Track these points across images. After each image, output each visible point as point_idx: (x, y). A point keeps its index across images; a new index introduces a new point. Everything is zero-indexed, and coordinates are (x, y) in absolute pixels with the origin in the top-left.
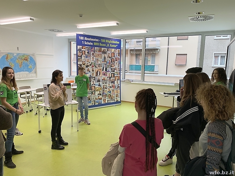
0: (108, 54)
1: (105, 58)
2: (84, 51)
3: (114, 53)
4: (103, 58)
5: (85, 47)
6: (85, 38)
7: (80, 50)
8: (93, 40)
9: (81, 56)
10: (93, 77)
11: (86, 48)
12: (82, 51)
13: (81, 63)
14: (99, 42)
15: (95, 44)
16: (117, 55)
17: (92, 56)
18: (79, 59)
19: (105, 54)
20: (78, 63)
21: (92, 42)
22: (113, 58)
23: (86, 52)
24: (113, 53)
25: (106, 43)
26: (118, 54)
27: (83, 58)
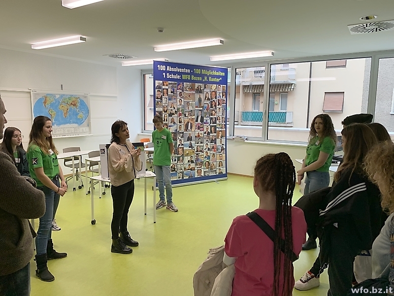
0: (205, 93)
1: (200, 100)
2: (165, 89)
3: (216, 92)
4: (197, 100)
5: (167, 83)
6: (168, 67)
7: (159, 87)
8: (180, 70)
9: (161, 98)
10: (180, 133)
12: (163, 89)
13: (161, 109)
14: (190, 74)
15: (184, 77)
16: (221, 95)
17: (178, 97)
18: (158, 102)
20: (157, 109)
21: (179, 73)
22: (214, 101)
23: (169, 90)
24: (213, 91)
25: (203, 76)
26: (223, 92)
27: (164, 100)
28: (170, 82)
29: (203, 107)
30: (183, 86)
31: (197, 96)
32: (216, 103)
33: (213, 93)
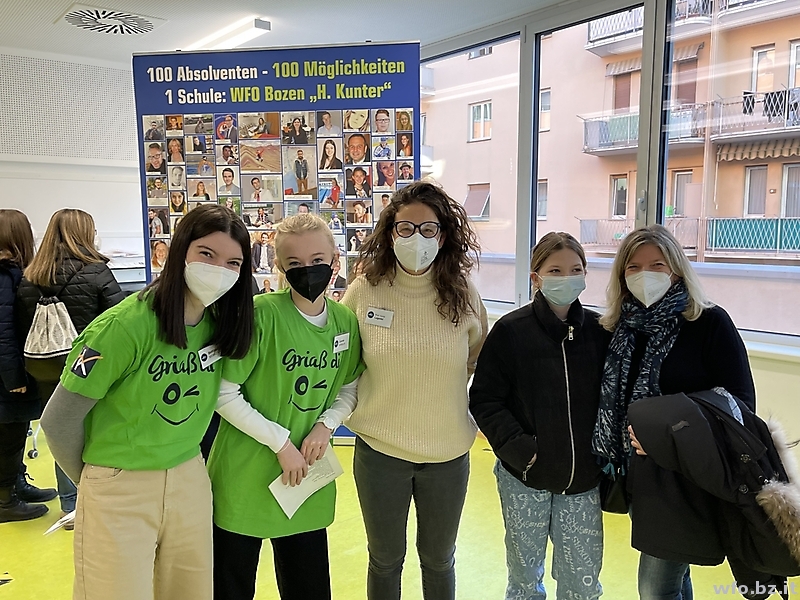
0: (321, 143)
1: (301, 168)
2: (175, 138)
3: (366, 139)
4: (289, 169)
5: (180, 120)
6: (181, 69)
7: (155, 135)
8: (223, 74)
9: (163, 169)
11: (189, 122)
13: (164, 202)
14: (260, 82)
15: (237, 95)
16: (392, 146)
17: (220, 160)
18: (153, 181)
19: (302, 147)
20: (150, 202)
21: (220, 86)
22: (359, 168)
23: (189, 142)
24: (356, 135)
25: (309, 84)
26: (399, 137)
27: (173, 175)
28: (190, 116)
29: (314, 192)
30: (235, 124)
31: (290, 155)
32: (368, 178)
33: (357, 142)
